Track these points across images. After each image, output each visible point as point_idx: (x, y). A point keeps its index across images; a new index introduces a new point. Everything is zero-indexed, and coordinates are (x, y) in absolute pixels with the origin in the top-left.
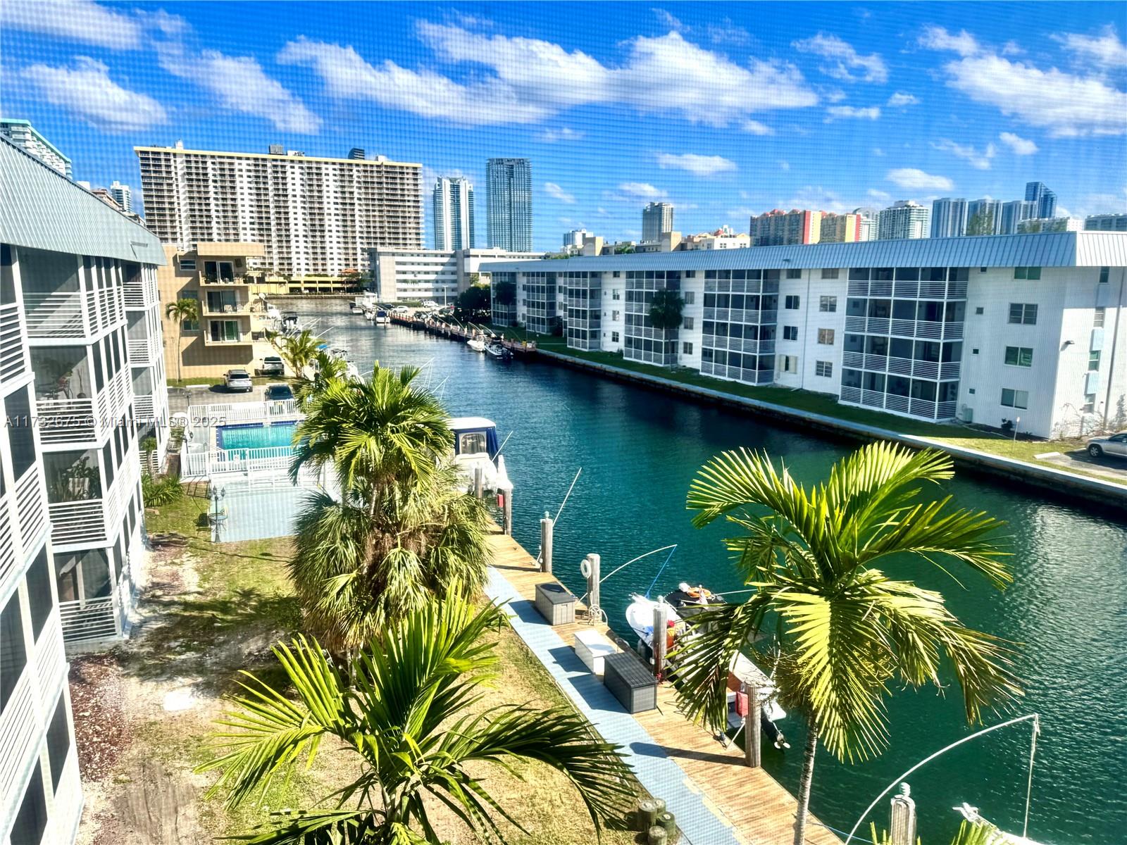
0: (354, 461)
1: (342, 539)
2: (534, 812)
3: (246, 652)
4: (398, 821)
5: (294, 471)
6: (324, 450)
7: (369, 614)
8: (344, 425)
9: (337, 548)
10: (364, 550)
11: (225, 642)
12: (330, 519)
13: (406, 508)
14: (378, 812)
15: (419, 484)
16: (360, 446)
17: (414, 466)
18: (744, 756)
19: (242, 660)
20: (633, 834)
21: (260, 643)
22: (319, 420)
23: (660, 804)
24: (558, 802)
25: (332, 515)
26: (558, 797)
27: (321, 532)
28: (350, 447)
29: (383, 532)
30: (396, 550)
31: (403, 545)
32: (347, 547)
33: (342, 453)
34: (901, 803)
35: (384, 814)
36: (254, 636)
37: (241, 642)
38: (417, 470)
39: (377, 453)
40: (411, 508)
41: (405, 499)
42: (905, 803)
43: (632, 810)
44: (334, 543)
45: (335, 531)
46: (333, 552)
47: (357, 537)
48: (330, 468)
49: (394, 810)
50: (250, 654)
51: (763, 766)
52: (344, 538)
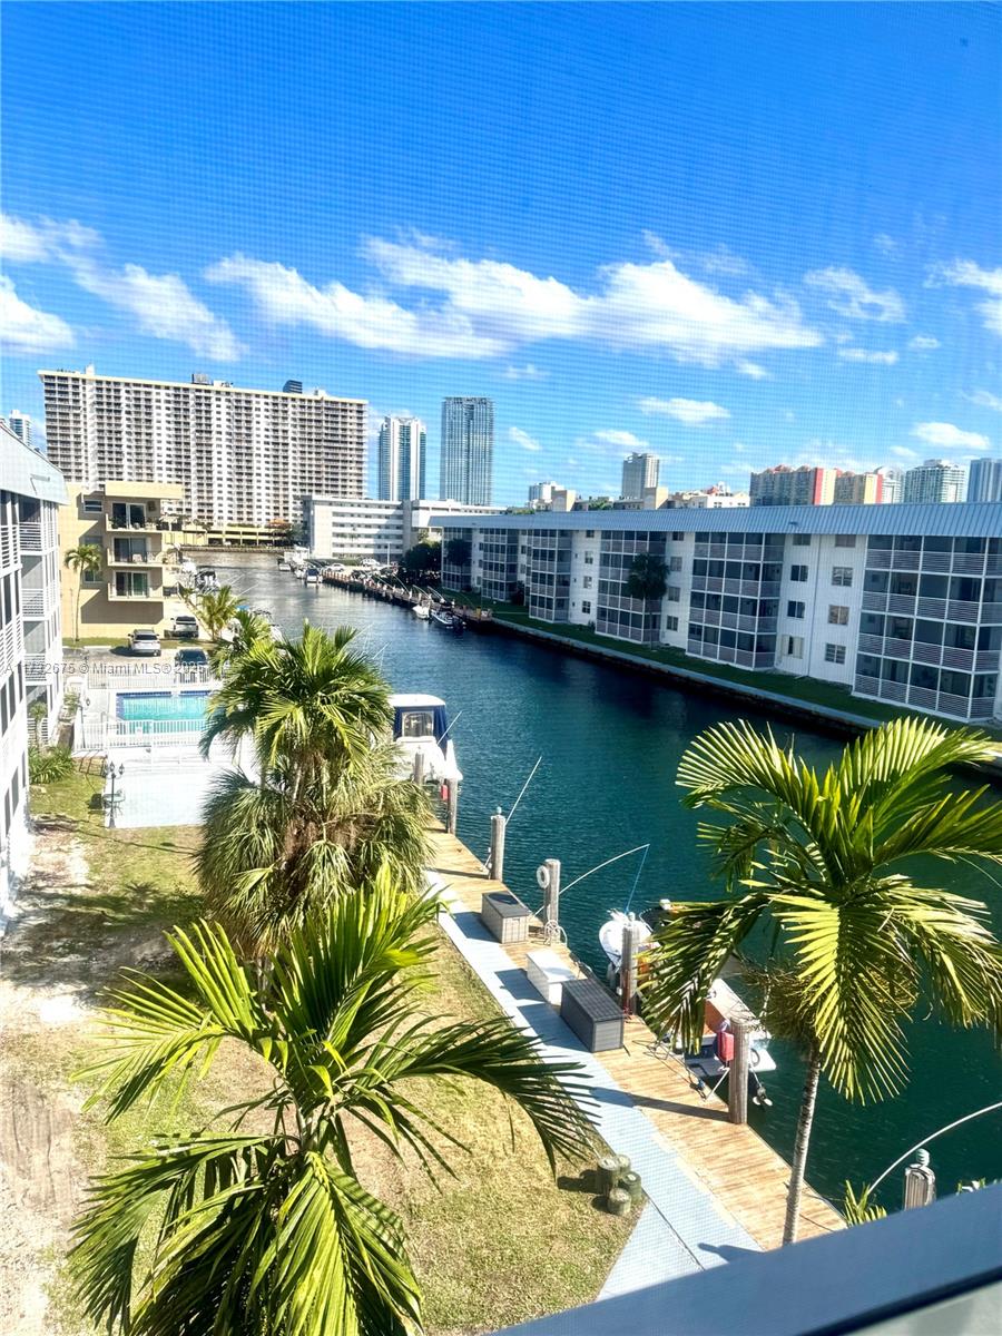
0: (277, 735)
1: (258, 826)
2: (472, 1164)
3: (139, 958)
4: (314, 1150)
5: (206, 742)
6: (242, 721)
7: (285, 916)
8: (267, 692)
9: (252, 837)
10: (283, 840)
11: (112, 946)
12: (245, 802)
13: (335, 792)
14: (291, 1138)
15: (351, 765)
16: (285, 717)
17: (346, 743)
18: (727, 1110)
20: (591, 1196)
21: (156, 949)
22: (238, 685)
23: (624, 1162)
24: (501, 1154)
25: (248, 798)
26: (501, 1149)
27: (235, 816)
28: (274, 716)
29: (307, 821)
30: (321, 842)
31: (329, 837)
32: (263, 835)
33: (263, 724)
34: (918, 1174)
35: (298, 1142)
36: (148, 939)
37: (134, 945)
38: (350, 748)
39: (304, 726)
40: (341, 793)
41: (334, 782)
42: (923, 1173)
43: (589, 1167)
44: (249, 830)
45: (250, 817)
46: (247, 841)
47: (275, 825)
48: (249, 743)
49: (310, 1137)
50: (144, 960)
51: (749, 1123)
52: (261, 826)
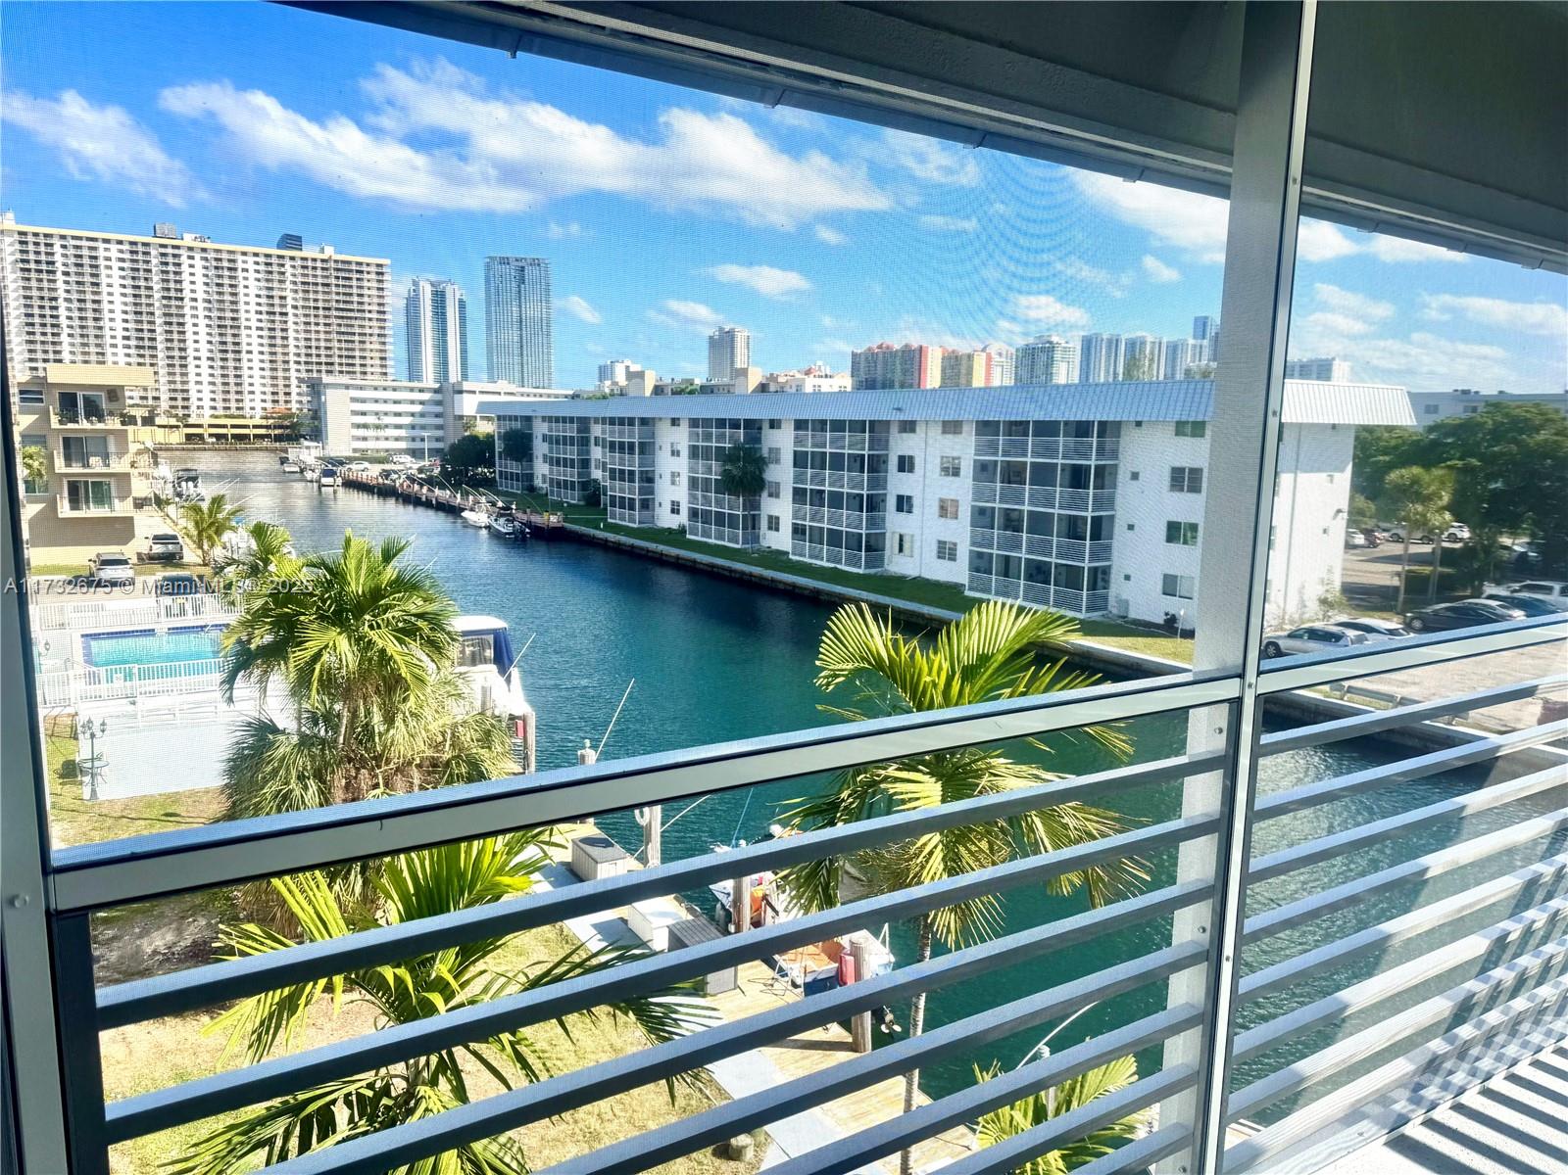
0: (318, 667)
1: (299, 778)
3: (149, 950)
4: (424, 1083)
5: (230, 680)
6: (274, 653)
7: (339, 880)
8: (302, 618)
9: (291, 791)
10: (330, 793)
11: (114, 938)
12: (281, 750)
13: (392, 732)
14: (396, 1076)
15: (412, 698)
16: (326, 646)
17: (404, 672)
18: (850, 1040)
19: (143, 961)
21: (170, 937)
22: (264, 611)
25: (284, 747)
27: (269, 769)
28: (312, 647)
29: (358, 770)
30: (378, 791)
31: (386, 785)
32: (306, 788)
33: (299, 656)
35: (406, 1079)
36: (159, 928)
37: (140, 936)
38: (409, 678)
39: (350, 656)
40: (399, 732)
41: (389, 720)
44: (287, 783)
45: (288, 770)
46: (285, 797)
47: (319, 776)
48: (279, 681)
49: (418, 1073)
50: (155, 952)
52: (301, 778)
